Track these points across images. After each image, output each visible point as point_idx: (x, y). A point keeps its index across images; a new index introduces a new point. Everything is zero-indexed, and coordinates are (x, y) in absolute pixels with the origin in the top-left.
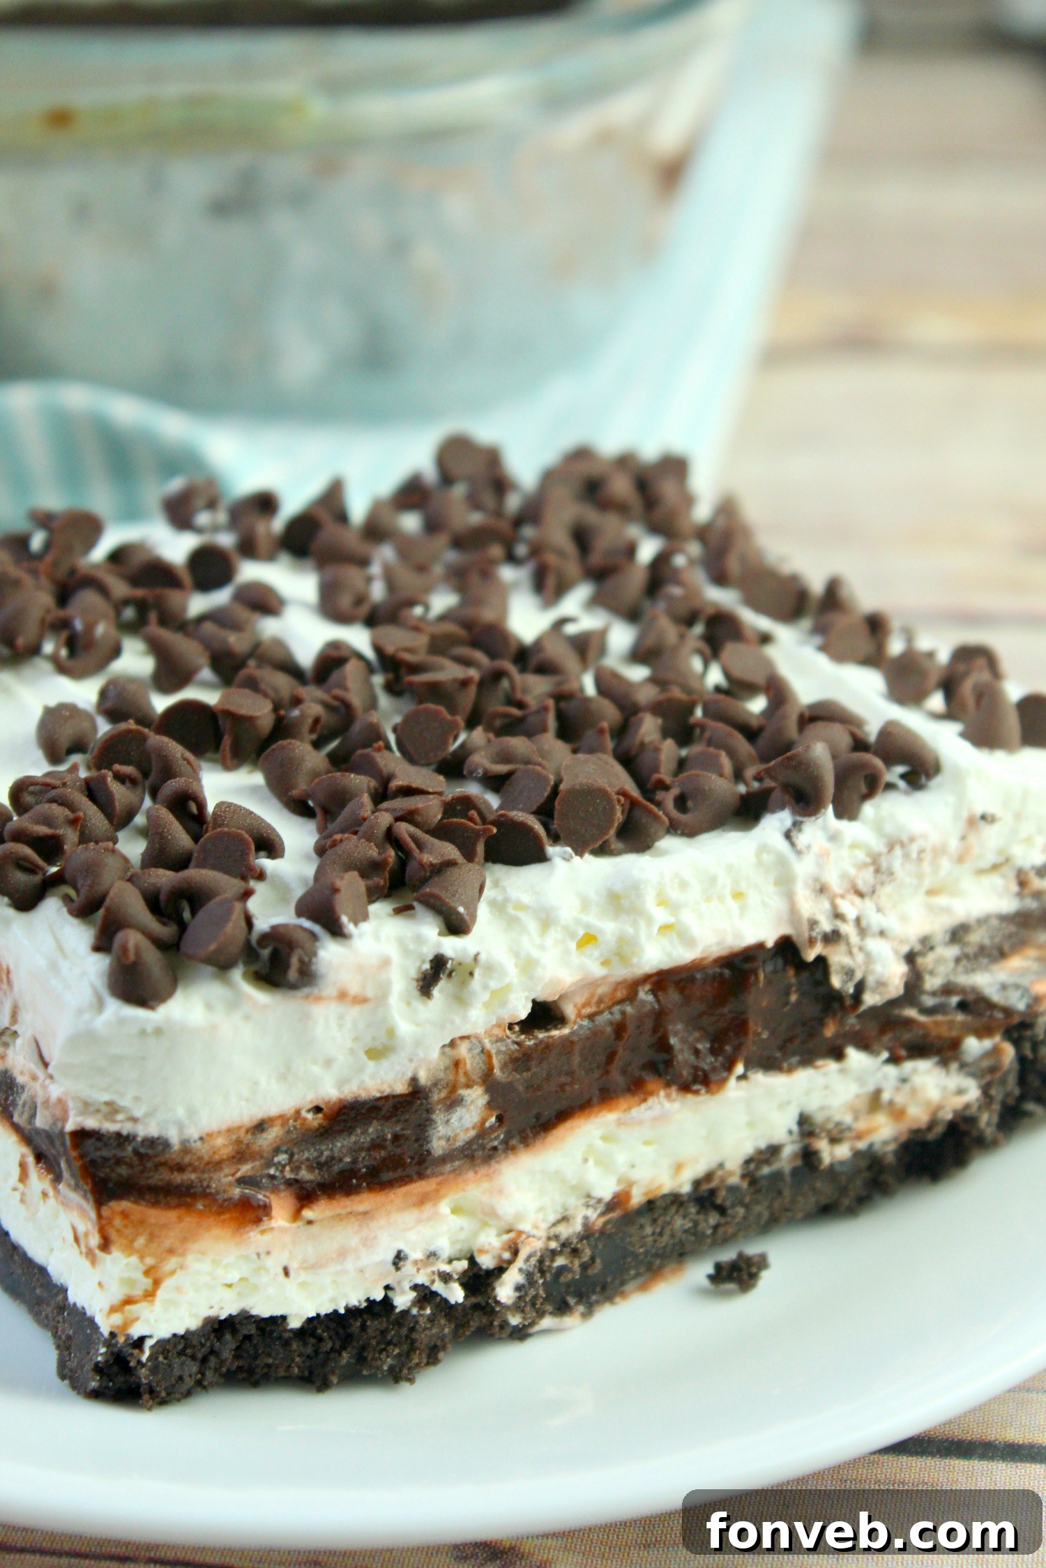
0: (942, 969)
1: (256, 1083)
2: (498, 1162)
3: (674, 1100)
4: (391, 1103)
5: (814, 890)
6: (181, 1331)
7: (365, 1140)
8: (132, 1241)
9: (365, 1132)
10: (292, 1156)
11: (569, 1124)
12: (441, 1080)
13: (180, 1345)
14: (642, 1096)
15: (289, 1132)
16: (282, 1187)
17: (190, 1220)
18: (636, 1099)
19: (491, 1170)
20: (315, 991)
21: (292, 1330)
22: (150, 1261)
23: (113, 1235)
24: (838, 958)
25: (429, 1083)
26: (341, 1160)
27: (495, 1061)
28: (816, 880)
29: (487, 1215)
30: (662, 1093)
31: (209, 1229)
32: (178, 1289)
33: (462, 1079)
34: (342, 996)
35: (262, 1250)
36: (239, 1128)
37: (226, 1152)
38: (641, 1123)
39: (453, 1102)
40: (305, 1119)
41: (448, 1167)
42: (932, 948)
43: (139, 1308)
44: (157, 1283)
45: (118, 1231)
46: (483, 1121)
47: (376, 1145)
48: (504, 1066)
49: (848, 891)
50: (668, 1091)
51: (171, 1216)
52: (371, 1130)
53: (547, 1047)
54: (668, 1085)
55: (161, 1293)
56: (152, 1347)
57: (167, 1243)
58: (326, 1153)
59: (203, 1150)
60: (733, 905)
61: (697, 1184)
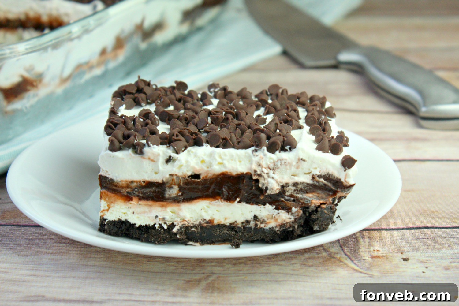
0: (290, 191)
1: (132, 173)
2: (181, 203)
3: (223, 202)
4: (158, 184)
5: (258, 165)
6: (114, 220)
7: (152, 190)
8: (106, 198)
9: (152, 189)
10: (138, 190)
11: (197, 200)
12: (169, 182)
13: (113, 223)
14: (215, 199)
15: (138, 185)
16: (136, 196)
17: (116, 197)
18: (214, 200)
19: (179, 205)
20: (143, 156)
21: (136, 227)
22: (108, 203)
23: (103, 197)
24: (262, 181)
25: (166, 182)
26: (147, 193)
27: (181, 181)
28: (258, 163)
29: (178, 215)
30: (220, 200)
31: (119, 199)
32: (113, 211)
33: (173, 183)
34: (149, 159)
35: (130, 207)
36: (128, 181)
37: (125, 185)
38: (215, 205)
39: (171, 187)
40: (141, 183)
41: (169, 201)
42: (289, 186)
43: (106, 212)
44: (109, 208)
45: (103, 196)
46: (178, 194)
47: (154, 192)
48: (183, 183)
49: (267, 167)
50: (221, 200)
51: (112, 195)
52: (154, 188)
53: (194, 182)
54: (221, 198)
55: (110, 211)
56: (107, 221)
57: (112, 200)
58: (145, 191)
59: (120, 183)
60: (238, 163)
61: (231, 224)
